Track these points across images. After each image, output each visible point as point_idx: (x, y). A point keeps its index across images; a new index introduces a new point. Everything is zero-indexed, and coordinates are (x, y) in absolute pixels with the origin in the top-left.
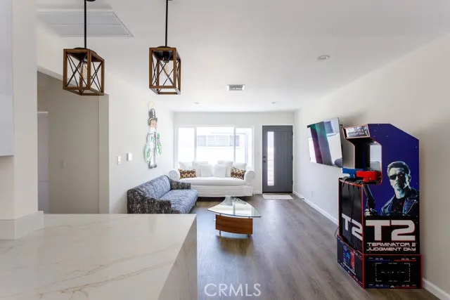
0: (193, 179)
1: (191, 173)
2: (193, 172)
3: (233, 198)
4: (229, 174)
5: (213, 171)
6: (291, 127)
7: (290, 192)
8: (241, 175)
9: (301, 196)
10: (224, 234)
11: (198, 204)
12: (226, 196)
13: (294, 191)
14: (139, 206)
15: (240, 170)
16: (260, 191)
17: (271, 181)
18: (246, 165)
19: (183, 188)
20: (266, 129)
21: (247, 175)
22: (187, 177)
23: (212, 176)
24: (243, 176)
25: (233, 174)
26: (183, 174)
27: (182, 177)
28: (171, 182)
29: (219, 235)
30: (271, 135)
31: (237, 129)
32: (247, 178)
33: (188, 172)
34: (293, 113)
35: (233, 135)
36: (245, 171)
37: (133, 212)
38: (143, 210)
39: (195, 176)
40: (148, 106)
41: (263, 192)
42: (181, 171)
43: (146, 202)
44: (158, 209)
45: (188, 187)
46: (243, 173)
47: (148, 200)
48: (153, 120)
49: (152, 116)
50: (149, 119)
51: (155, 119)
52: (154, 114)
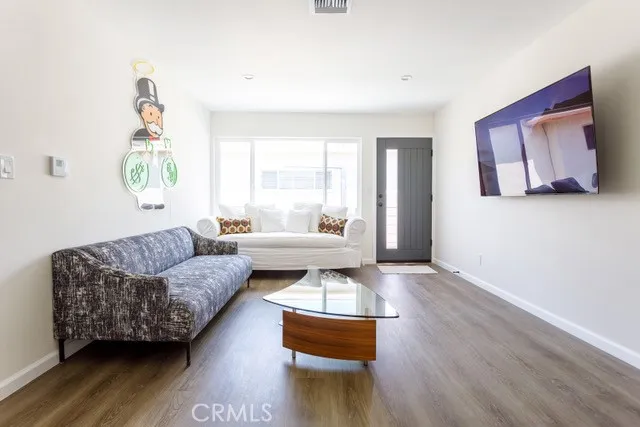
0: (245, 235)
1: (242, 225)
2: (245, 223)
3: (322, 271)
4: (316, 227)
5: (285, 222)
6: (430, 140)
7: (427, 261)
8: (338, 229)
9: (451, 267)
10: (303, 359)
11: (253, 284)
12: (309, 268)
13: (433, 259)
14: (81, 291)
15: (337, 218)
16: (373, 260)
17: (392, 242)
18: (346, 209)
19: (221, 252)
20: (383, 144)
21: (351, 228)
22: (233, 231)
23: (283, 230)
24: (342, 229)
25: (323, 227)
26: (225, 225)
27: (223, 232)
28: (196, 240)
29: (290, 360)
30: (392, 156)
31: (330, 145)
32: (350, 234)
33: (236, 223)
34: (433, 113)
35: (322, 170)
36: (346, 221)
37: (67, 308)
38: (94, 303)
39: (249, 231)
40: (135, 69)
41: (378, 262)
42: (221, 220)
43: (101, 282)
44: (131, 299)
45: (232, 250)
46: (341, 223)
47: (107, 277)
48: (151, 104)
49: (148, 95)
50: (138, 98)
51: (156, 104)
52: (152, 92)
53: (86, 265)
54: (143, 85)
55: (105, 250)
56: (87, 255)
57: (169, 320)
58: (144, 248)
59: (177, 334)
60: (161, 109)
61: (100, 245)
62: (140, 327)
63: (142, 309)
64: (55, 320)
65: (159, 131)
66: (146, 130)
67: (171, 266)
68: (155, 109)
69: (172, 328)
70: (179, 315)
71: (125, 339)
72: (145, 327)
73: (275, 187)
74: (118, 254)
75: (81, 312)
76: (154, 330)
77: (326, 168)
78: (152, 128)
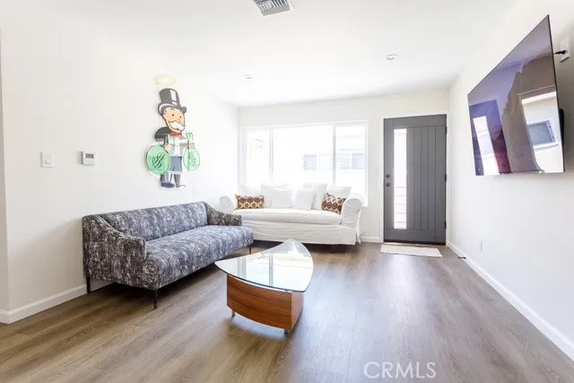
0: (260, 210)
1: (257, 202)
2: (257, 200)
6: (445, 116)
8: (337, 207)
9: (460, 252)
13: (448, 242)
14: (96, 245)
16: (380, 239)
17: (400, 221)
19: (227, 224)
20: (390, 125)
21: (347, 207)
22: (246, 207)
23: (291, 207)
24: (340, 208)
25: (326, 205)
26: (243, 202)
27: (239, 207)
28: (210, 213)
30: (401, 136)
31: (339, 129)
32: (347, 211)
33: (250, 200)
34: (448, 90)
36: (344, 200)
37: (89, 256)
38: (102, 253)
39: (261, 206)
40: (157, 83)
41: (385, 241)
42: (239, 197)
43: (106, 240)
44: (121, 253)
45: (236, 222)
46: (340, 202)
47: (109, 236)
48: (173, 108)
49: (170, 101)
50: (160, 105)
51: (178, 107)
52: (174, 98)
53: (99, 227)
54: (165, 95)
55: (118, 217)
56: (101, 220)
57: (142, 271)
58: (155, 217)
59: (147, 283)
60: (184, 110)
61: (114, 214)
62: (126, 275)
63: (127, 261)
64: (84, 263)
65: (181, 128)
66: (168, 127)
67: (180, 232)
68: (177, 111)
69: (144, 278)
70: (147, 268)
71: (119, 282)
72: (128, 274)
73: (315, 169)
74: (129, 221)
75: (96, 260)
76: (134, 278)
77: (334, 150)
78: (174, 126)
